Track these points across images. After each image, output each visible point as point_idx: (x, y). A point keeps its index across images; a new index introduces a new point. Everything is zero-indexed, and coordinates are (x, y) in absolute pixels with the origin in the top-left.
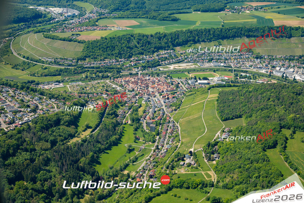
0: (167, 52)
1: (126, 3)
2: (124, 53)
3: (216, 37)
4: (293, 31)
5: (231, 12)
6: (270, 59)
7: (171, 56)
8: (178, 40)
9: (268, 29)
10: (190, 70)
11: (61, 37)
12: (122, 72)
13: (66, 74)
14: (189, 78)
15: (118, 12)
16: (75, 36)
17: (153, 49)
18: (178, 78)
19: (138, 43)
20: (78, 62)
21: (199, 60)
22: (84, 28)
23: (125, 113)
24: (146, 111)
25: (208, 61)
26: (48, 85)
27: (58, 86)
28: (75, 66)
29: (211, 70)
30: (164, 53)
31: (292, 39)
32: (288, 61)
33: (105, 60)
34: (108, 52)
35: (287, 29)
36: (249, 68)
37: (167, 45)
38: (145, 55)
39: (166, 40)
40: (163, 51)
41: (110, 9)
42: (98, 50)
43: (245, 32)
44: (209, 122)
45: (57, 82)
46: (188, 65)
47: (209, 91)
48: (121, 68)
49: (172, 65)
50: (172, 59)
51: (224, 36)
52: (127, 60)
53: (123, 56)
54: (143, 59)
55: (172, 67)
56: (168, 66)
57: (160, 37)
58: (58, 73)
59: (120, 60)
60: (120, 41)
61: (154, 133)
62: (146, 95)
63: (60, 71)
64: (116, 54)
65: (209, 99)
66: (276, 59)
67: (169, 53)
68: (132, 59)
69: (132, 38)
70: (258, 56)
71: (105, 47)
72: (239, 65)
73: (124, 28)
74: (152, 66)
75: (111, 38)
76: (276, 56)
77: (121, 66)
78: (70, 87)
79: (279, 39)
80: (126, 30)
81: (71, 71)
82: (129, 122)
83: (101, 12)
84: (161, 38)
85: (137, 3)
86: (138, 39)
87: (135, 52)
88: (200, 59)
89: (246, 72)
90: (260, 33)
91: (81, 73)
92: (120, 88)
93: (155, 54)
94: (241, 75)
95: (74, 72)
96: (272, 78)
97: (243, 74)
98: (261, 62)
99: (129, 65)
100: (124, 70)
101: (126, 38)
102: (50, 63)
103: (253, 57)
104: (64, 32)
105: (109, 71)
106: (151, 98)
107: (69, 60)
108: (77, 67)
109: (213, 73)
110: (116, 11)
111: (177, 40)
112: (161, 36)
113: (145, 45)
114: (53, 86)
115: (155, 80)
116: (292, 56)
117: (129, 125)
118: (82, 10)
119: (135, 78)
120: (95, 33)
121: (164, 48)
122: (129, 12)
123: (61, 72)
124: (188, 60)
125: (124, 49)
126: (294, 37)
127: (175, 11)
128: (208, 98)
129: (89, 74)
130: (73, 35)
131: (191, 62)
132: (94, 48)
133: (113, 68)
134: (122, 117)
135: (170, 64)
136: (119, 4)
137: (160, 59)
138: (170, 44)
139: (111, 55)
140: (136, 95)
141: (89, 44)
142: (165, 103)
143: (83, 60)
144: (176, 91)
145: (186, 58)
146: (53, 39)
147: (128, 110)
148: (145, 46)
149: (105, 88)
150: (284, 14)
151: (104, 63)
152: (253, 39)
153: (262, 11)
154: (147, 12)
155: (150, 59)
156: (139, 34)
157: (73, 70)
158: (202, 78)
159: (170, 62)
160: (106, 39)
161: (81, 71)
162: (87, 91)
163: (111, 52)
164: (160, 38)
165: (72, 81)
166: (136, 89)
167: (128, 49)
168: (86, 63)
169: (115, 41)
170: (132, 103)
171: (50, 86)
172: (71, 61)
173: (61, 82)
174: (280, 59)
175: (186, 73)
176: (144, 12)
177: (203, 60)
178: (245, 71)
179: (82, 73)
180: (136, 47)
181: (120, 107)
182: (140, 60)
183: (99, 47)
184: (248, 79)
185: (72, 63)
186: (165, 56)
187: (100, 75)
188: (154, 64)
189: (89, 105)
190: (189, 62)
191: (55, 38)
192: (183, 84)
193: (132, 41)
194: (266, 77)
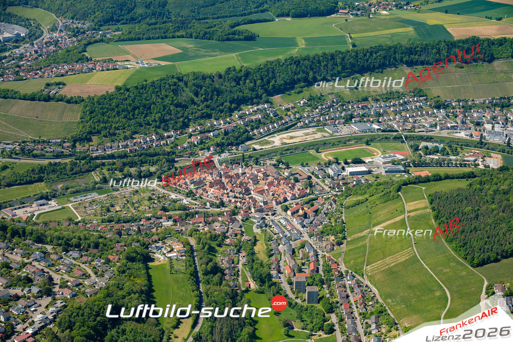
0: (258, 109)
1: (125, 5)
2: (171, 119)
3: (347, 69)
4: (493, 46)
5: (352, 14)
6: (463, 107)
7: (269, 116)
8: (276, 82)
9: (446, 46)
10: (316, 143)
11: (23, 92)
12: (177, 161)
13: (56, 176)
14: (325, 164)
15: (113, 25)
16: (54, 87)
17: (229, 104)
18: (302, 165)
19: (196, 94)
20: (74, 146)
21: (326, 120)
22: (66, 67)
23: (233, 263)
24: (271, 250)
25: (344, 121)
26: (24, 207)
27: (46, 209)
28: (70, 156)
29: (358, 140)
30: (253, 111)
31: (496, 63)
32: (499, 109)
33: (134, 136)
34: (137, 118)
35: (483, 44)
36: (432, 131)
37: (254, 93)
38: (216, 119)
39: (251, 82)
40: (249, 107)
41: (96, 20)
42: (115, 116)
43: (403, 55)
44: (444, 271)
45: (42, 198)
46: (307, 134)
47: (400, 193)
48: (174, 153)
49: (275, 135)
50: (271, 122)
51: (363, 66)
52: (182, 133)
53: (171, 126)
54: (212, 129)
55: (277, 140)
56: (266, 138)
57: (238, 77)
58: (36, 176)
59: (166, 135)
60: (157, 92)
61: (319, 306)
62: (256, 212)
63: (39, 171)
64: (156, 122)
65: (412, 214)
66: (475, 106)
67: (262, 110)
68: (191, 130)
69: (181, 84)
70: (440, 102)
71: (129, 108)
72: (409, 126)
73: (154, 63)
74: (235, 142)
75: (136, 87)
76: (473, 100)
77: (171, 148)
78: (76, 209)
79: (469, 65)
80: (159, 68)
81: (64, 168)
82: (253, 285)
83: (77, 28)
84: (240, 79)
85: (149, 4)
86: (194, 85)
87: (192, 113)
88: (327, 118)
89: (430, 139)
90: (432, 56)
91: (88, 171)
92: (189, 199)
93: (236, 115)
94: (427, 148)
95: (72, 170)
96: (488, 149)
97: (430, 145)
98: (448, 116)
99: (188, 143)
100: (181, 156)
101: (170, 86)
102: (12, 153)
103: (430, 105)
104: (22, 80)
105: (150, 162)
106: (267, 217)
107: (55, 144)
108: (76, 159)
109: (364, 147)
110: (109, 25)
111: (273, 82)
112: (239, 75)
113: (211, 97)
114: (35, 209)
115: (256, 172)
116: (505, 98)
117: (256, 292)
118: (31, 25)
119: (211, 174)
120: (95, 77)
121: (250, 101)
122: (144, 26)
123: (44, 173)
124: (304, 122)
125: (169, 109)
126: (498, 59)
127: (240, 19)
128: (409, 212)
129: (105, 171)
130: (48, 85)
131: (310, 127)
132: (107, 112)
133: (156, 155)
134: (233, 274)
135: (270, 133)
136: (111, 8)
137: (248, 126)
138: (260, 91)
139: (146, 124)
140: (234, 213)
141: (94, 104)
142: (304, 226)
143: (86, 141)
144: (312, 196)
145: (298, 119)
146: (4, 97)
147: (236, 254)
148: (212, 99)
149: (156, 202)
150: (458, 14)
151: (134, 144)
152: (420, 67)
153: (411, 10)
154: (183, 24)
155: (229, 127)
156: (194, 74)
157: (68, 167)
158: (349, 161)
159: (269, 130)
160: (128, 90)
161: (87, 167)
162: (119, 213)
163: (145, 118)
164: (237, 80)
165: (74, 193)
166: (225, 199)
167: (179, 109)
168: (95, 148)
169: (146, 93)
170: (236, 235)
171: (29, 209)
172: (60, 145)
173: (50, 198)
174: (483, 106)
175: (312, 152)
176: (177, 25)
177: (333, 119)
178: (427, 138)
179: (91, 171)
180: (193, 102)
181: (217, 248)
182: (209, 132)
183: (116, 110)
184: (443, 155)
185: (63, 150)
186: (256, 117)
187: (133, 170)
188: (239, 137)
189: (155, 253)
190: (306, 126)
191: (10, 95)
192: (318, 178)
193: (183, 91)
194: (475, 147)
